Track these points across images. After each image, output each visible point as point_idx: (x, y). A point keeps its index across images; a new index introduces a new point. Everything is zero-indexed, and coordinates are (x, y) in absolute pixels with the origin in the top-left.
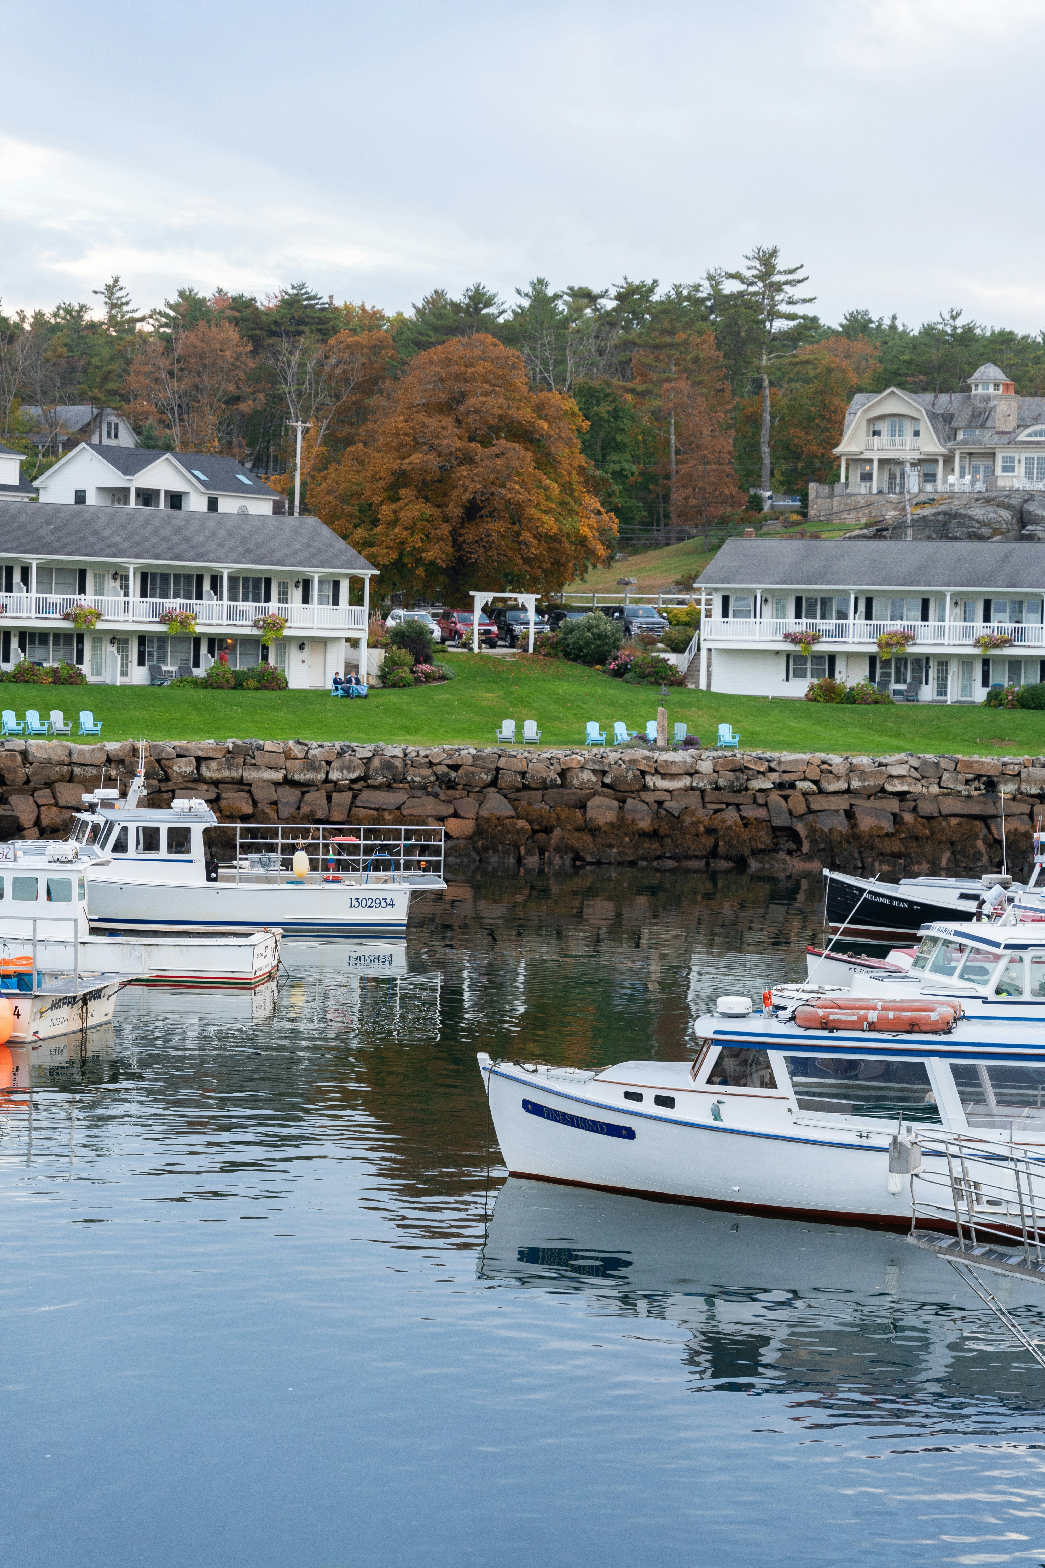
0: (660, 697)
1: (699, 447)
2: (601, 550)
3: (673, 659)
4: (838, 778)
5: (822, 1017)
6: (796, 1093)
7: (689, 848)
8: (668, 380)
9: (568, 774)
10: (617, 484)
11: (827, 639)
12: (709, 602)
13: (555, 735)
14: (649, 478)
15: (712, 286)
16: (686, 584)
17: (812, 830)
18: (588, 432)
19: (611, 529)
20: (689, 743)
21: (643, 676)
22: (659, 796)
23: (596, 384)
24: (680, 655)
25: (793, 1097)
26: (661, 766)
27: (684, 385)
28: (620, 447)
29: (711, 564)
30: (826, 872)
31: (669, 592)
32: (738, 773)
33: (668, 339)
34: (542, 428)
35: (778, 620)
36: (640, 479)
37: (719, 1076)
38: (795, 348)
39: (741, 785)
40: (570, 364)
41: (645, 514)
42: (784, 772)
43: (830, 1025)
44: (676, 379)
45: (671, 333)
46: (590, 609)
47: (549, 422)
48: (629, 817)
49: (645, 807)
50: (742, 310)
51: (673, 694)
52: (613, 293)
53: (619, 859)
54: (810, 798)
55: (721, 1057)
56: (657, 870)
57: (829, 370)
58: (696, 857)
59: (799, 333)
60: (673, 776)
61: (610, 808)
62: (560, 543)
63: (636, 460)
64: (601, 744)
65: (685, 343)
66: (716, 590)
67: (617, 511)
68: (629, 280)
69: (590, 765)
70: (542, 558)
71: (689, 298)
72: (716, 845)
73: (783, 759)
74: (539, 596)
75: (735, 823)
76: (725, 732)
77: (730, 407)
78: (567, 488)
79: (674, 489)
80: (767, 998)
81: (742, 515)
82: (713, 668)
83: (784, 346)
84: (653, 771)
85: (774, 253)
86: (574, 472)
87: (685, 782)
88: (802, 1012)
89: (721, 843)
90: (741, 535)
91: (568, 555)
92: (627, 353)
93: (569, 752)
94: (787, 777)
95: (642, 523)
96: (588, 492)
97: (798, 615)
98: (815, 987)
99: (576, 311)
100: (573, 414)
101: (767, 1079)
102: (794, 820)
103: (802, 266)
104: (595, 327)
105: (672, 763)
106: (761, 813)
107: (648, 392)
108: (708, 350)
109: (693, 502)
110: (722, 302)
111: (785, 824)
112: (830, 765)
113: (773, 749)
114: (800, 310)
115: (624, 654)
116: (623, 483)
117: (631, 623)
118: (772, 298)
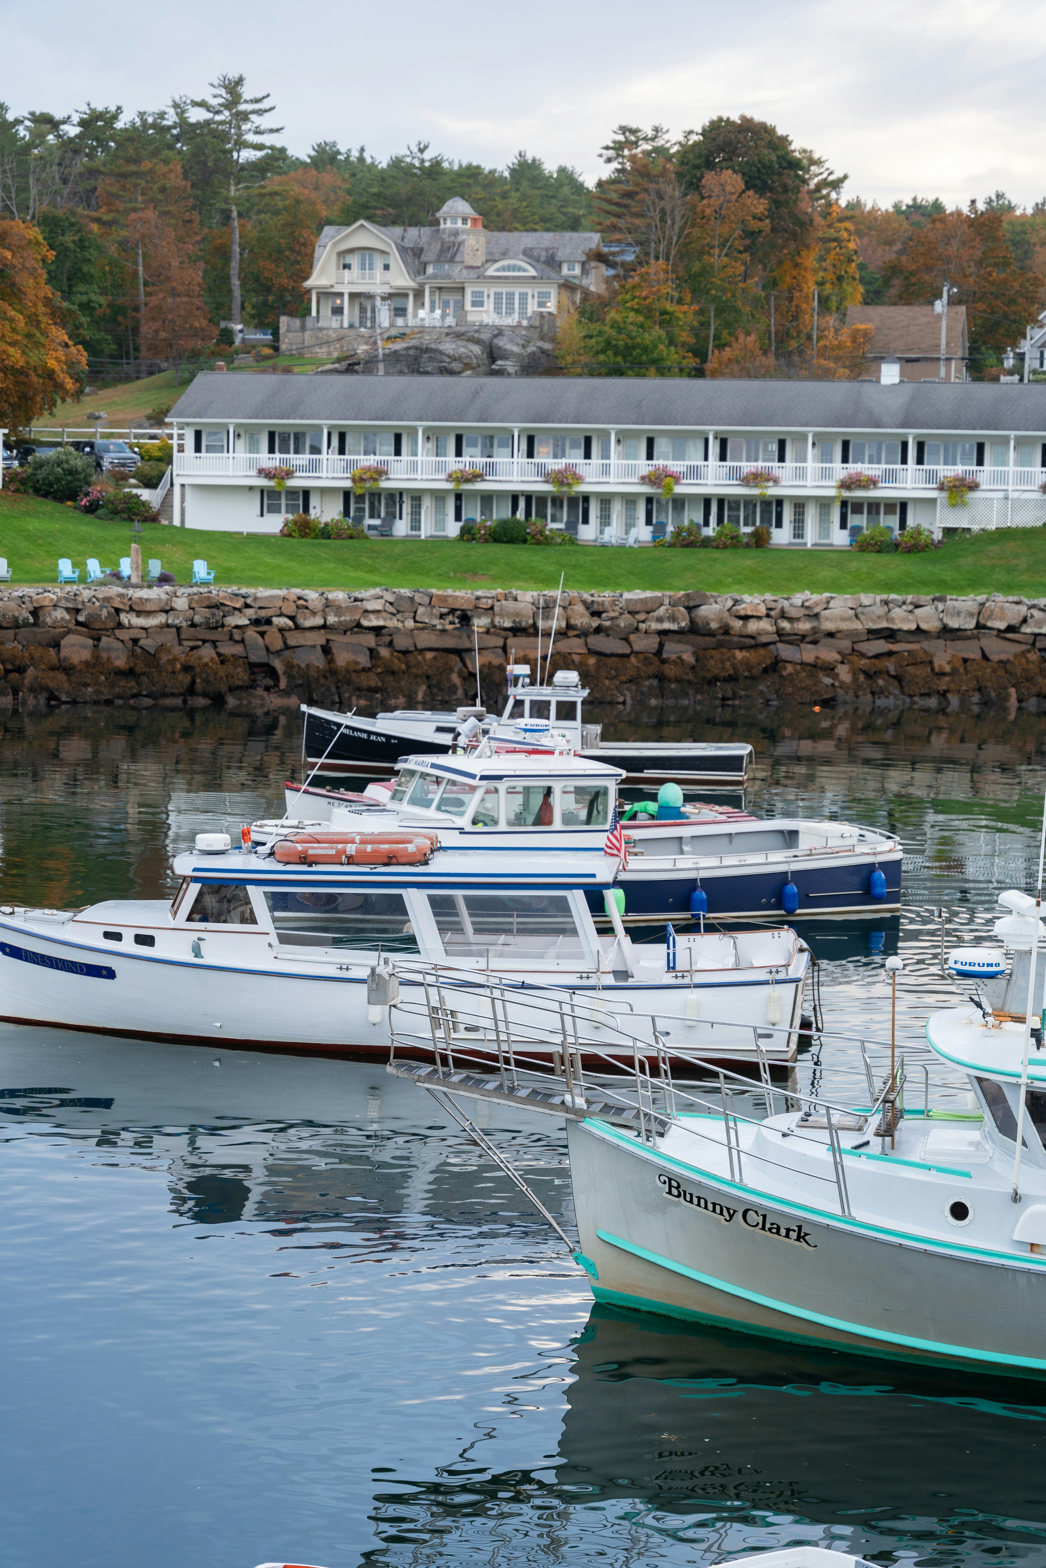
0: (134, 533)
1: (168, 279)
2: (69, 384)
3: (145, 494)
4: (314, 613)
5: (300, 852)
6: (276, 928)
7: (165, 686)
8: (135, 210)
9: (41, 613)
10: (84, 315)
11: (301, 474)
12: (181, 437)
13: (27, 572)
14: (117, 310)
15: (177, 114)
16: (158, 419)
17: (289, 666)
18: (53, 262)
19: (79, 362)
20: (164, 579)
21: (116, 512)
22: (135, 634)
23: (60, 213)
24: (152, 491)
25: (273, 933)
26: (136, 603)
27: (151, 215)
28: (87, 278)
29: (183, 398)
30: (304, 708)
31: (140, 427)
32: (214, 610)
33: (134, 168)
34: (6, 258)
35: (252, 455)
36: (108, 311)
37: (199, 913)
38: (264, 178)
39: (217, 622)
40: (33, 192)
41: (114, 347)
42: (260, 608)
43: (309, 860)
44: (143, 209)
45: (137, 161)
46: (59, 444)
47: (13, 252)
48: (104, 655)
49: (120, 645)
50: (209, 139)
51: (147, 531)
52: (76, 119)
53: (95, 698)
54: (287, 634)
56: (134, 708)
57: (298, 202)
58: (173, 695)
59: (267, 164)
60: (148, 613)
61: (84, 647)
62: (27, 376)
63: (104, 292)
64: (74, 582)
65: (151, 172)
66: (188, 424)
67: (86, 344)
68: (92, 106)
69: (63, 603)
70: (8, 392)
71: (154, 126)
72: (193, 682)
73: (259, 595)
74: (6, 431)
75: (212, 660)
76: (200, 568)
77: (198, 238)
78: (33, 320)
79: (143, 321)
80: (245, 834)
81: (213, 348)
82: (187, 504)
83: (252, 176)
84: (127, 608)
85: (240, 81)
86: (40, 304)
87: (161, 619)
88: (281, 847)
89: (198, 681)
90: (212, 368)
91: (35, 389)
92: (92, 181)
93: (40, 590)
94: (263, 613)
95: (111, 356)
96: (55, 324)
97: (271, 450)
98: (295, 822)
99: (38, 137)
100: (38, 243)
101: (247, 915)
102: (271, 656)
103: (268, 95)
104: (57, 154)
105: (147, 600)
106: (238, 649)
107: (114, 222)
108: (175, 179)
109: (163, 335)
110: (189, 130)
111: (261, 661)
112: (306, 601)
113: (249, 585)
114: (267, 140)
115: (95, 490)
116: (91, 315)
117: (102, 458)
118: (239, 128)
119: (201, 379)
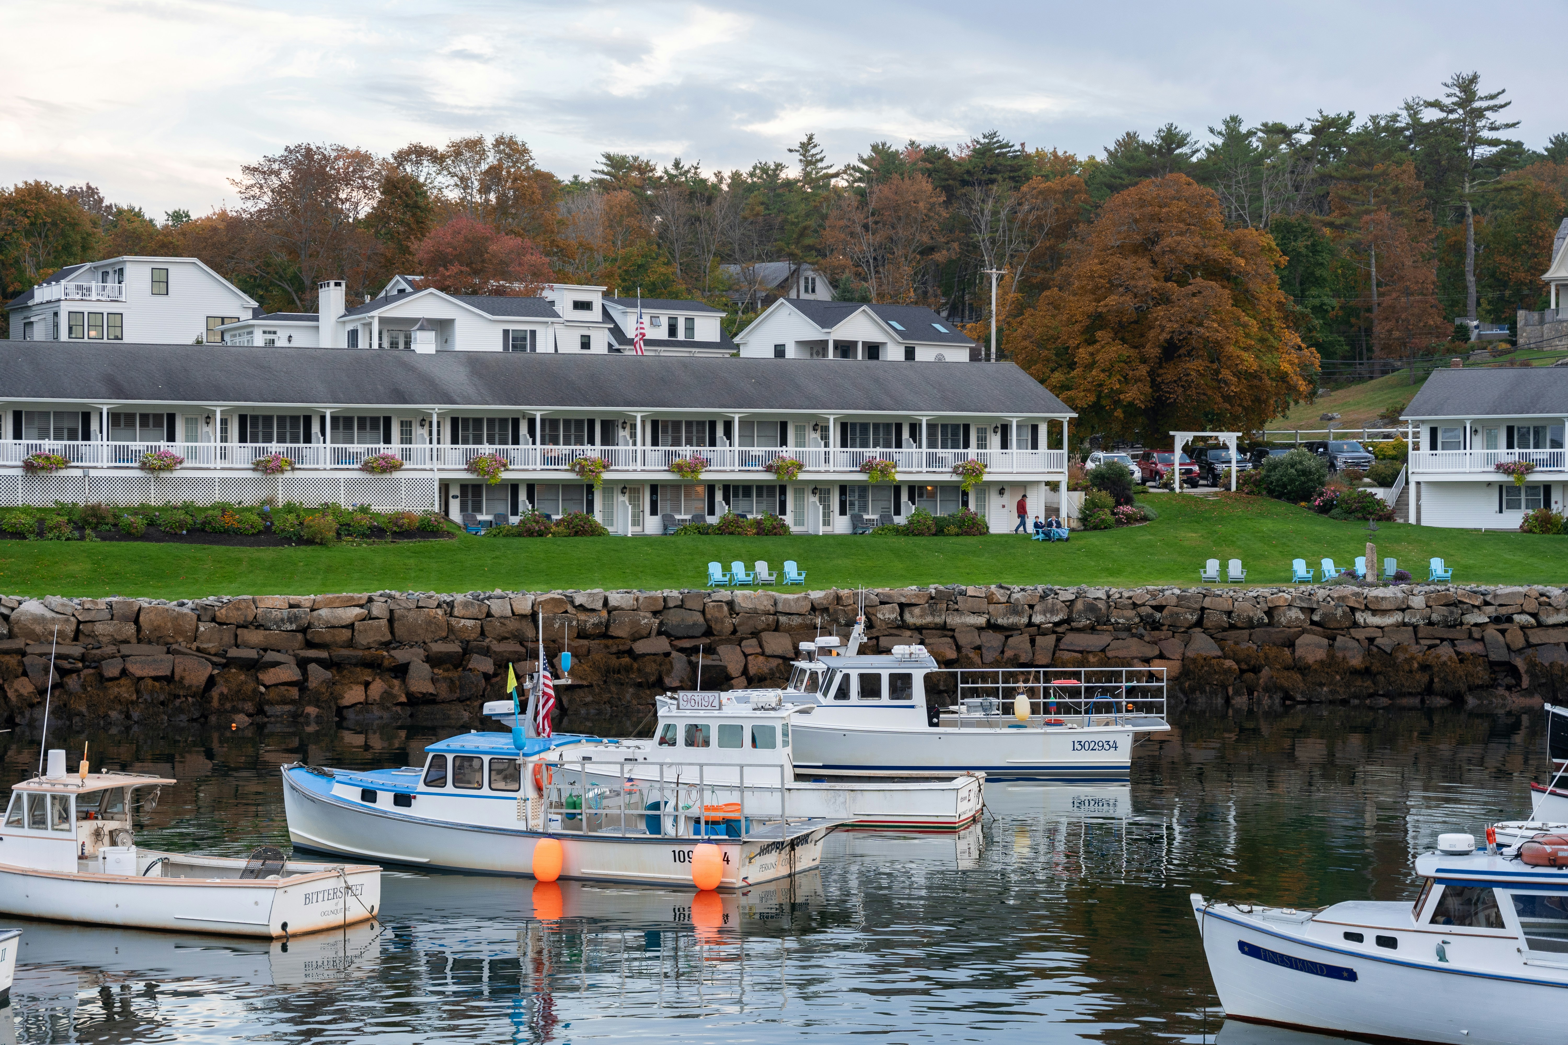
0: (1369, 532)
1: (1401, 278)
2: (1302, 386)
3: (1380, 493)
4: (1557, 610)
5: (1549, 854)
6: (1525, 933)
7: (1403, 685)
8: (1367, 212)
9: (1275, 613)
10: (1317, 318)
11: (1542, 469)
12: (1416, 435)
13: (1261, 573)
14: (1350, 312)
15: (1410, 116)
16: (1392, 418)
17: (1532, 666)
18: (1286, 267)
19: (1312, 364)
20: (1400, 578)
21: (1350, 512)
22: (1370, 633)
23: (1292, 219)
24: (1388, 490)
25: (1522, 938)
26: (1371, 602)
27: (1384, 216)
28: (1319, 282)
29: (1418, 396)
30: (1548, 707)
31: (1374, 426)
32: (1452, 608)
33: (1366, 171)
34: (1239, 265)
35: (1490, 451)
36: (1340, 313)
37: (1442, 915)
38: (1499, 174)
39: (1455, 620)
40: (1266, 200)
41: (1347, 348)
42: (1500, 605)
43: (1558, 862)
44: (1376, 211)
45: (1369, 164)
46: (1292, 446)
47: (1246, 259)
48: (1340, 655)
49: (1356, 644)
50: (1442, 138)
51: (1382, 529)
52: (1308, 127)
53: (1331, 697)
54: (1529, 632)
55: (1444, 896)
56: (1371, 708)
57: (1535, 195)
58: (1410, 694)
59: (1502, 159)
60: (1384, 612)
61: (1319, 646)
62: (1261, 379)
63: (1336, 294)
64: (1309, 582)
65: (1384, 173)
66: (1423, 422)
67: (1319, 346)
68: (1325, 114)
69: (1298, 603)
70: (1242, 396)
71: (1386, 129)
72: (1431, 681)
73: (1499, 592)
74: (1240, 434)
75: (1450, 658)
76: (1437, 565)
77: (1433, 236)
78: (1266, 324)
79: (1376, 322)
80: (1490, 835)
81: (1447, 345)
82: (1423, 502)
83: (1487, 172)
84: (1363, 607)
85: (1474, 79)
86: (1273, 308)
87: (1397, 617)
88: (1528, 849)
89: (1436, 680)
90: (1447, 365)
91: (1269, 392)
92: (1325, 187)
93: (1275, 590)
94: (1503, 611)
95: (1344, 357)
96: (1288, 327)
97: (1510, 446)
98: (1537, 824)
99: (1271, 147)
100: (1271, 250)
101: (1493, 918)
102: (1513, 654)
103: (1504, 91)
104: (1290, 162)
105: (1382, 598)
106: (1478, 648)
107: (1347, 225)
108: (1408, 180)
109: (1396, 334)
110: (1421, 130)
111: (1502, 659)
112: (1549, 597)
113: (1488, 582)
114: (1502, 135)
115: (1329, 490)
116: (1323, 318)
117: (1336, 458)
118: (1474, 125)
119: (1438, 377)
